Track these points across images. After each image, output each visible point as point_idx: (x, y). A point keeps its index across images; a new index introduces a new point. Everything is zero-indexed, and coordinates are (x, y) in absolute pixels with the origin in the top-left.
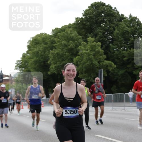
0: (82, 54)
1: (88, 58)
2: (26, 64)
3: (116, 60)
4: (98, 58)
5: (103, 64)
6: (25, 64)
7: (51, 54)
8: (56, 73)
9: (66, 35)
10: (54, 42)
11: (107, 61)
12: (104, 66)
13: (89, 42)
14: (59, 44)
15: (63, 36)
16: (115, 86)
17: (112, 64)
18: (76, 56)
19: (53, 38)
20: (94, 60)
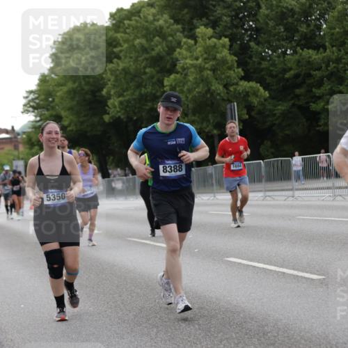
0: (184, 69)
1: (198, 77)
2: (50, 99)
3: (269, 80)
4: (223, 76)
5: (235, 89)
6: (46, 99)
7: (109, 73)
8: (122, 117)
9: (144, 25)
10: (114, 43)
11: (246, 83)
12: (240, 94)
13: (200, 40)
14: (127, 47)
15: (137, 27)
16: (268, 143)
17: (259, 90)
18: (171, 74)
19: (111, 33)
20: (214, 81)
